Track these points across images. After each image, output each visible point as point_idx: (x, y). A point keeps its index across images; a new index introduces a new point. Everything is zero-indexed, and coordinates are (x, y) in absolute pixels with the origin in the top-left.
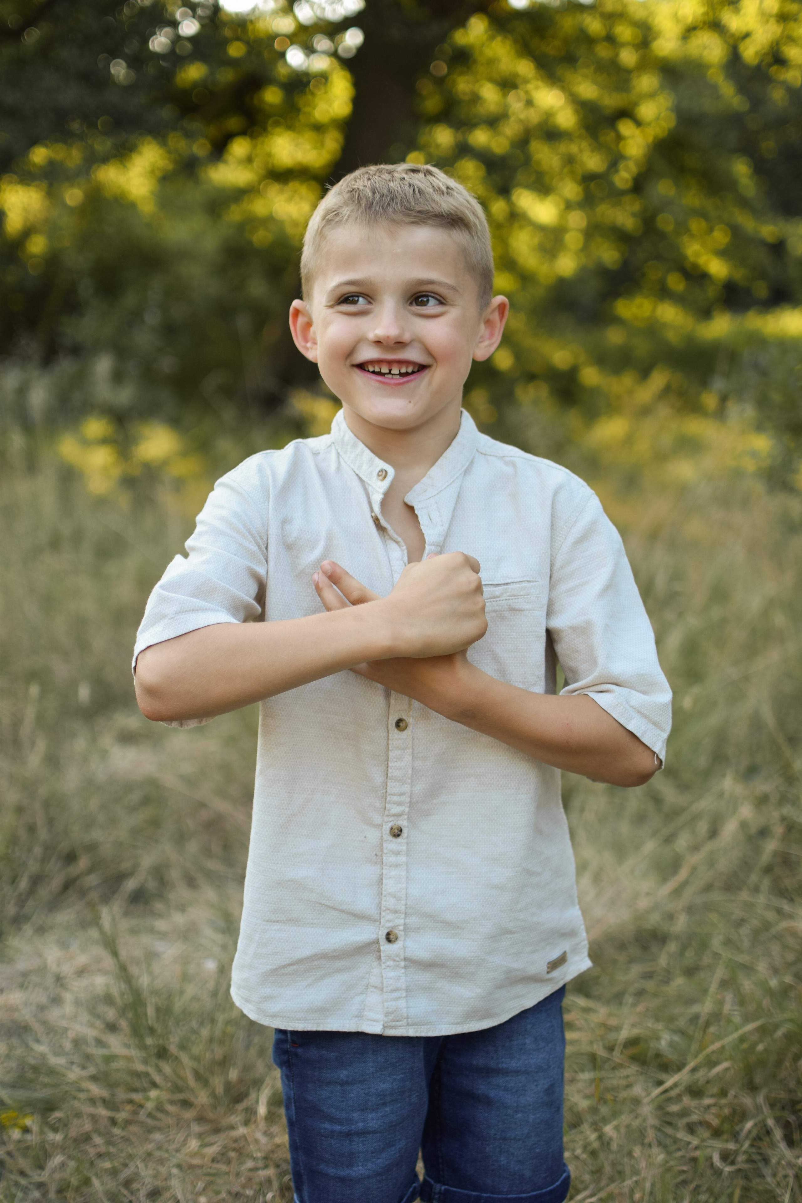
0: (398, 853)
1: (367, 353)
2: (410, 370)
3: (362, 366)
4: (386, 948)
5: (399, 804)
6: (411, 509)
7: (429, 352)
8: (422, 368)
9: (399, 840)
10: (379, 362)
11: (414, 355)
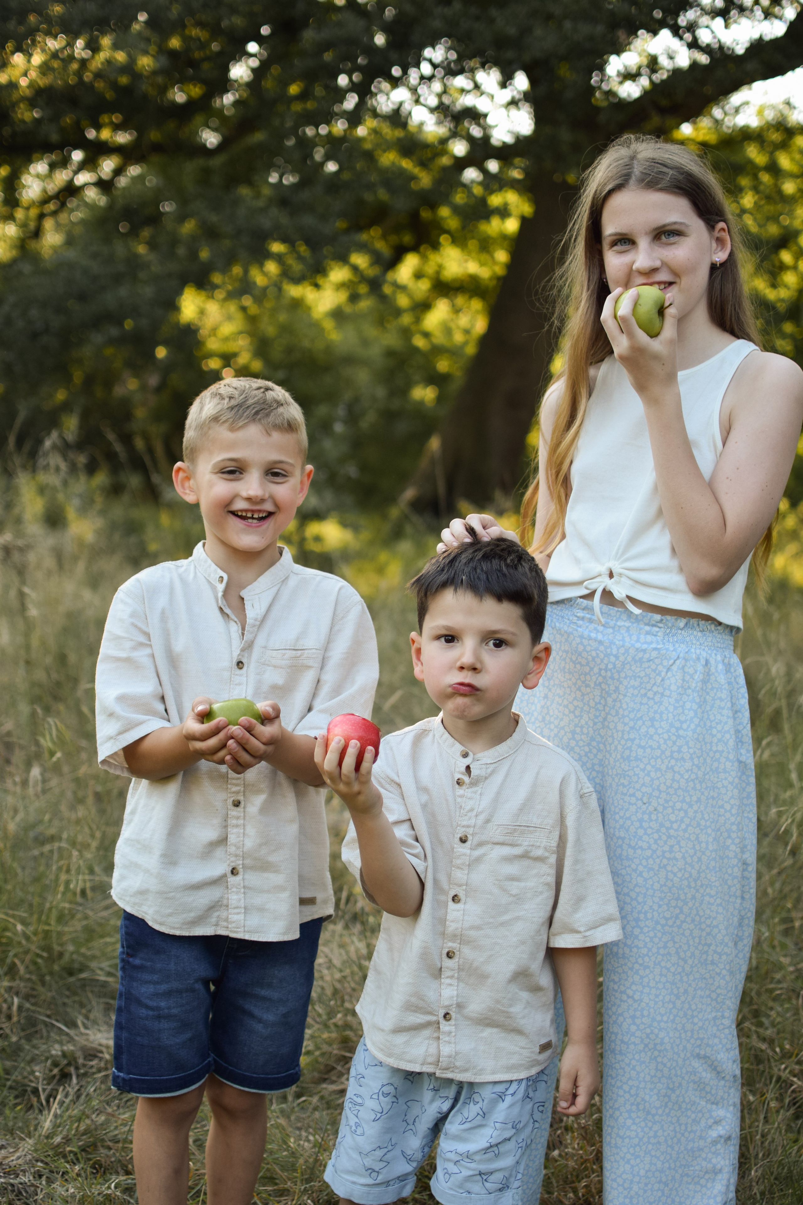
0: (238, 818)
1: (240, 505)
2: (264, 515)
3: (234, 513)
4: (232, 879)
5: (237, 785)
6: (243, 599)
7: (276, 505)
8: (270, 514)
9: (238, 809)
10: (246, 511)
11: (268, 507)
